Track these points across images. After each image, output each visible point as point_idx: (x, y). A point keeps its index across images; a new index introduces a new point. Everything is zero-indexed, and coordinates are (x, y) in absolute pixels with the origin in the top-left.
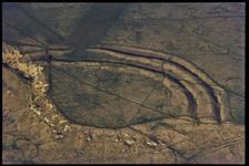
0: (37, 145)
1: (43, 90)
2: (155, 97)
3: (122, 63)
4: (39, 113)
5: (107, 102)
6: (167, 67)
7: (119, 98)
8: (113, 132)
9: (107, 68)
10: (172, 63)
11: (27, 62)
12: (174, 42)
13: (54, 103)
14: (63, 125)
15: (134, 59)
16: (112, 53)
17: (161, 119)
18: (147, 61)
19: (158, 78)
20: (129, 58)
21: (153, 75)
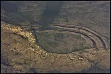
0: (35, 62)
1: (34, 41)
2: (79, 41)
3: (63, 30)
4: (34, 50)
5: (60, 44)
6: (81, 31)
7: (65, 43)
8: (65, 55)
9: (58, 32)
10: (82, 29)
11: (25, 31)
12: (82, 22)
13: (39, 45)
14: (45, 53)
15: (67, 28)
16: (58, 27)
17: (83, 49)
18: (73, 29)
19: (78, 35)
20: (65, 28)
21: (76, 34)
